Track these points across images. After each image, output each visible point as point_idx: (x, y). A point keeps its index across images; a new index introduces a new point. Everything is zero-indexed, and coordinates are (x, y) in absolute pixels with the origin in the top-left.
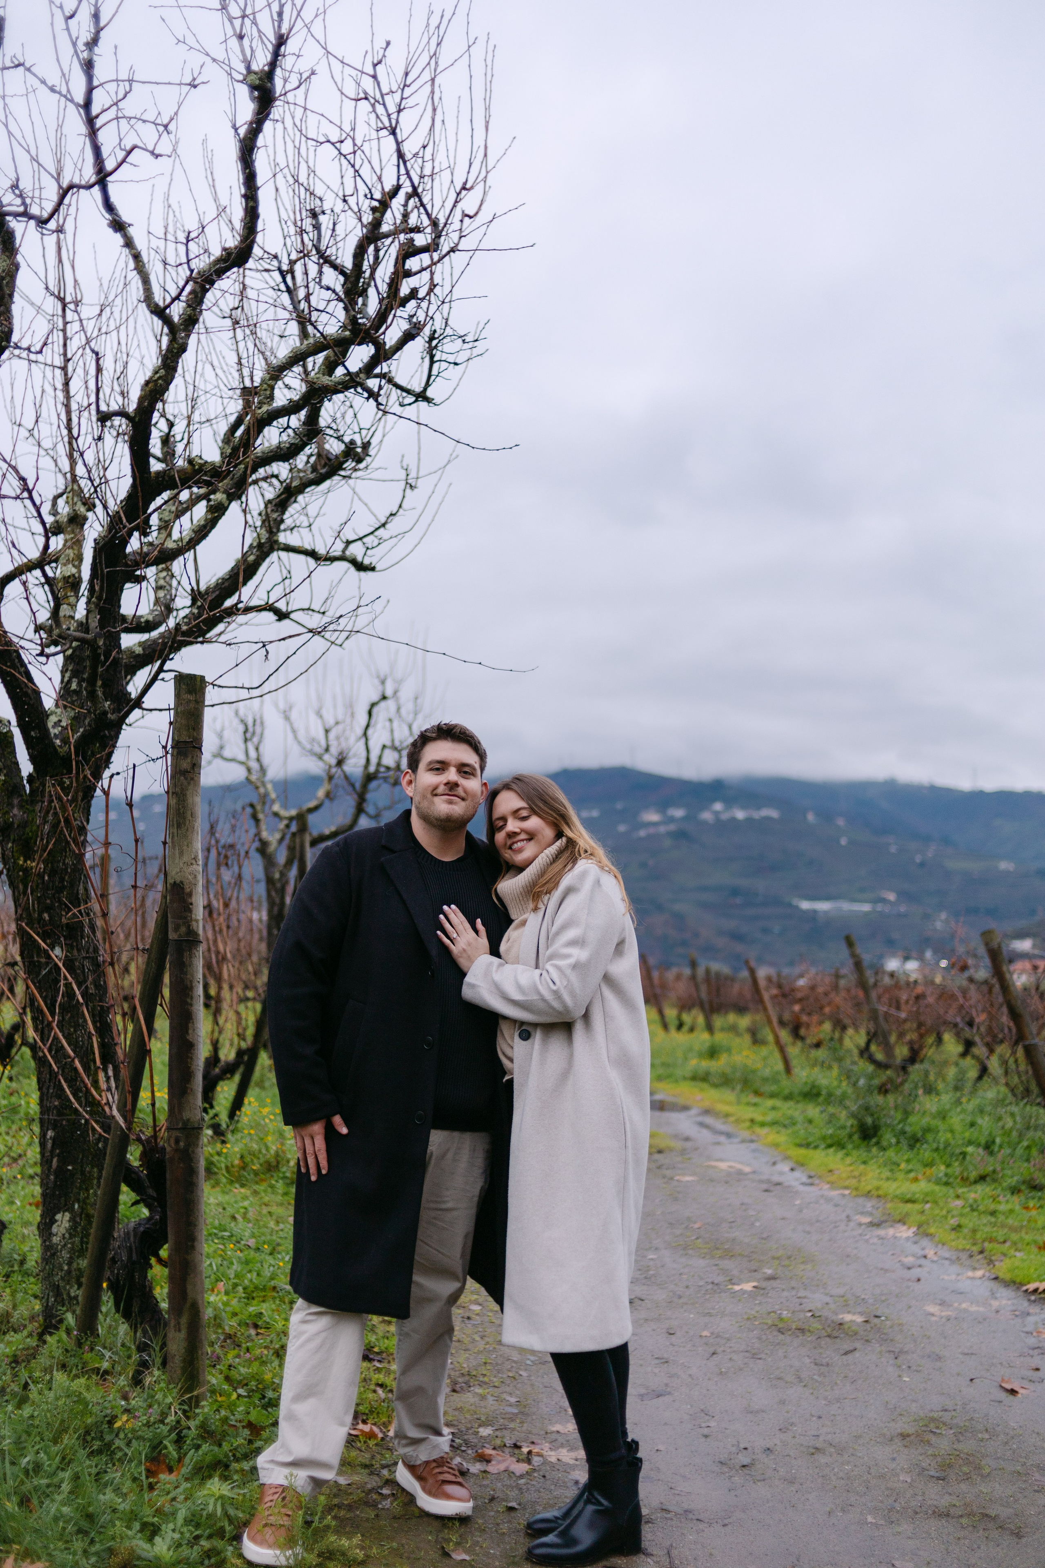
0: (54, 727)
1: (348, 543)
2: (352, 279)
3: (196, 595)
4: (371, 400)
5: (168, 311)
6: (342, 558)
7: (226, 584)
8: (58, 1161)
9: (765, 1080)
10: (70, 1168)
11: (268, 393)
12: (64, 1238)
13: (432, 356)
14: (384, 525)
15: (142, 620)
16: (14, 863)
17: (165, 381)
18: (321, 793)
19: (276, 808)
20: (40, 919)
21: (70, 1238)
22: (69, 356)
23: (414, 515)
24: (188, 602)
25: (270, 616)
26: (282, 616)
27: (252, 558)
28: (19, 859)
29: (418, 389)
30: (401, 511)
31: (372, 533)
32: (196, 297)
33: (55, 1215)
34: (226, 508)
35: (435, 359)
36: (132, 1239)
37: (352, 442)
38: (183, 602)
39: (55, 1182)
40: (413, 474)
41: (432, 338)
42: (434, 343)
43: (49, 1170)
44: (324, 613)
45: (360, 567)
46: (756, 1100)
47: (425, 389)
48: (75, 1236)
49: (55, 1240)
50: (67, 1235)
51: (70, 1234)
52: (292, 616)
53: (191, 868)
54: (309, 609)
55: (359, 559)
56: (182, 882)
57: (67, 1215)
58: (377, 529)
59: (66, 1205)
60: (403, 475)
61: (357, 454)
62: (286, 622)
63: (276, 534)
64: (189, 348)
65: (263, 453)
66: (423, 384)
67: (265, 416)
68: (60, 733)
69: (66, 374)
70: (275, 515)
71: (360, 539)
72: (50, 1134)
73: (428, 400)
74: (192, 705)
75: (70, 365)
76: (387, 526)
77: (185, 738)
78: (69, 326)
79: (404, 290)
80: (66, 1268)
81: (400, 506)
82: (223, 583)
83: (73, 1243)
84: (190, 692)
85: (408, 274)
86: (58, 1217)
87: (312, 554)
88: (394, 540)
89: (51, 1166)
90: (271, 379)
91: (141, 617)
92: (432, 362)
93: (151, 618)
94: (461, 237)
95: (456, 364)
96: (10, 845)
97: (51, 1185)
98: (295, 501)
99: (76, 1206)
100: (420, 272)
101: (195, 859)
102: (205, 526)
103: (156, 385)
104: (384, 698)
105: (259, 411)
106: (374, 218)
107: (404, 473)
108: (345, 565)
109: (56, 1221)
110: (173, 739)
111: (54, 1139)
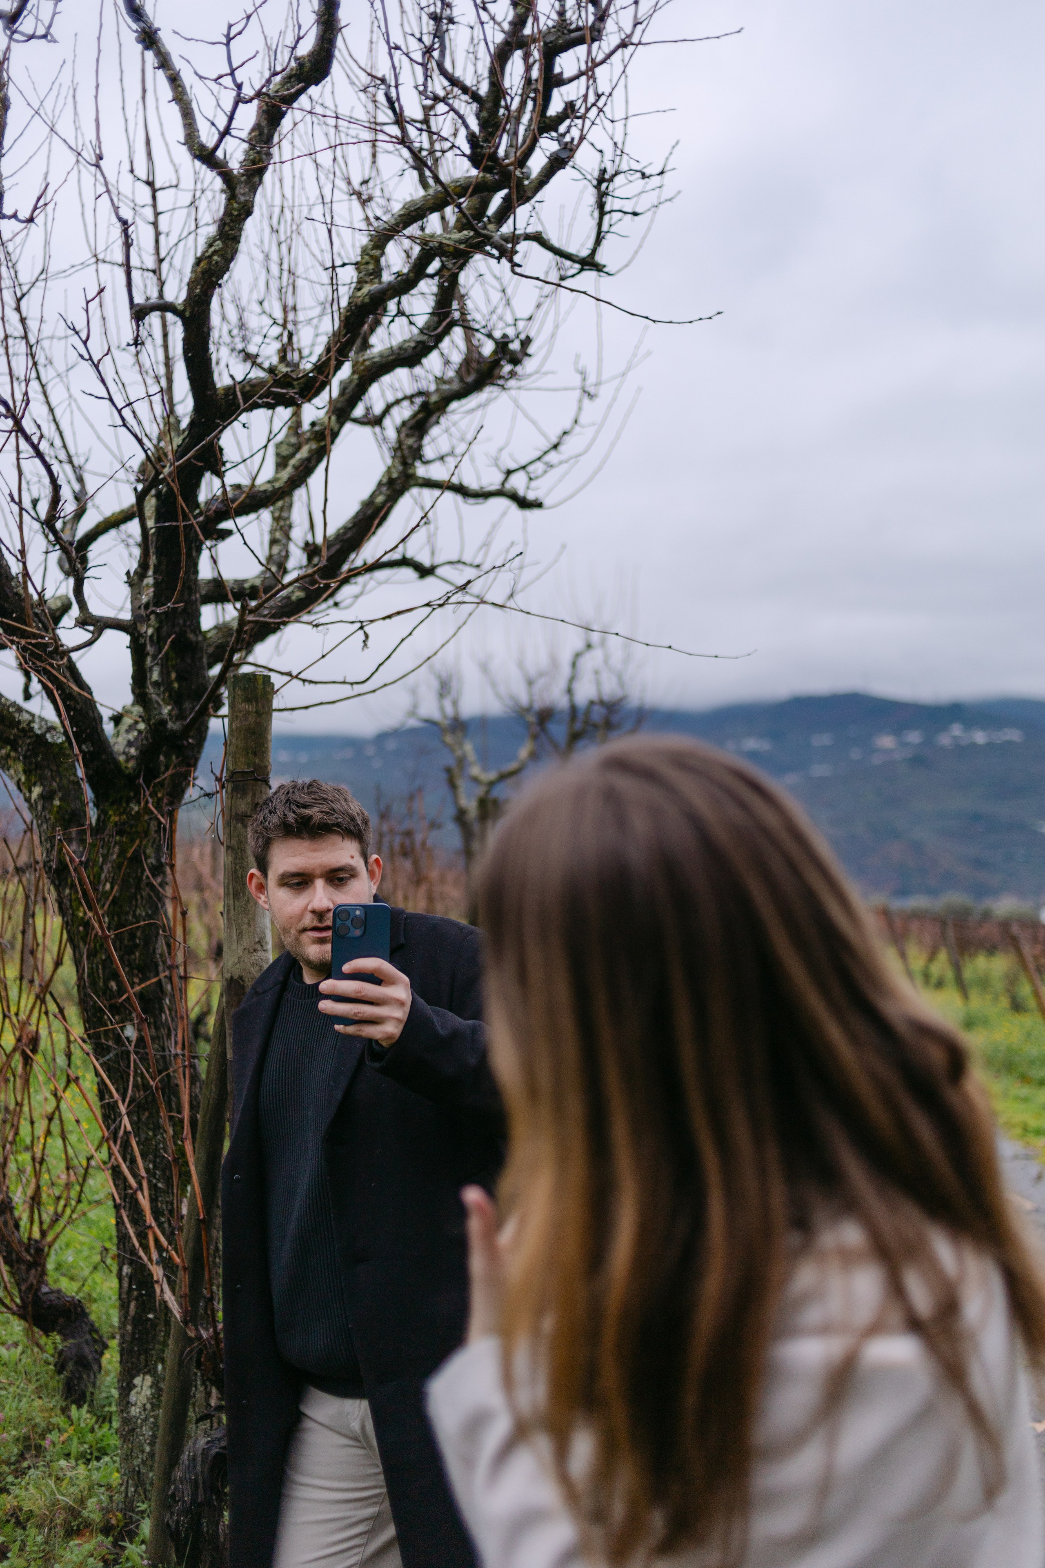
0: (127, 731)
1: (509, 473)
2: (489, 105)
3: (311, 550)
4: (504, 261)
5: (219, 154)
6: (499, 493)
7: (349, 535)
8: (137, 1307)
9: (1032, 1062)
10: (151, 1316)
11: (371, 267)
12: (145, 1410)
13: (601, 205)
14: (556, 447)
15: (247, 585)
16: (73, 915)
17: (222, 256)
18: (524, 753)
19: (475, 771)
20: (107, 988)
21: (153, 1410)
22: (162, 255)
23: (590, 432)
24: (304, 561)
25: (408, 573)
26: (424, 572)
27: (380, 499)
28: (78, 909)
29: (585, 253)
30: (577, 429)
31: (539, 459)
32: (261, 134)
33: (133, 1377)
34: (335, 435)
35: (607, 208)
36: (199, 1468)
37: (505, 336)
38: (297, 559)
39: (133, 1334)
40: (592, 379)
41: (603, 179)
42: (604, 185)
43: (126, 1317)
44: (478, 566)
45: (524, 503)
46: (1024, 1091)
47: (594, 251)
48: (159, 1407)
49: (134, 1411)
50: (148, 1406)
51: (152, 1404)
52: (439, 571)
53: (255, 957)
54: (459, 562)
55: (521, 492)
56: (241, 978)
57: (149, 1380)
58: (546, 453)
59: (146, 1365)
60: (577, 380)
61: (513, 353)
62: (430, 580)
63: (413, 464)
64: (256, 209)
65: (381, 355)
66: (590, 244)
67: (367, 300)
68: (136, 738)
69: (159, 279)
70: (410, 441)
71: (524, 468)
72: (126, 1270)
73: (599, 268)
74: (251, 719)
75: (165, 266)
76: (561, 448)
77: (242, 767)
78: (161, 217)
79: (555, 107)
80: (148, 1449)
81: (576, 422)
82: (344, 534)
83: (156, 1417)
84: (248, 700)
85: (560, 81)
86: (137, 1381)
87: (461, 490)
88: (564, 467)
89: (126, 1314)
90: (375, 247)
91: (245, 581)
92: (602, 213)
93: (258, 582)
94: (635, 25)
95: (635, 214)
96: (67, 891)
97: (128, 1338)
98: (438, 422)
99: (160, 1367)
100: (576, 77)
101: (261, 942)
102: (308, 459)
103: (210, 263)
104: (589, 646)
105: (359, 294)
106: (517, 16)
107: (578, 378)
108: (502, 503)
109: (135, 1386)
110: (227, 769)
111: (131, 1277)
